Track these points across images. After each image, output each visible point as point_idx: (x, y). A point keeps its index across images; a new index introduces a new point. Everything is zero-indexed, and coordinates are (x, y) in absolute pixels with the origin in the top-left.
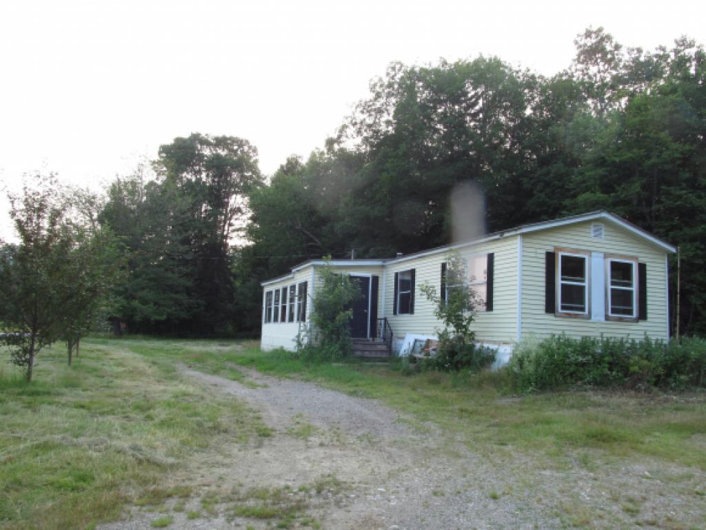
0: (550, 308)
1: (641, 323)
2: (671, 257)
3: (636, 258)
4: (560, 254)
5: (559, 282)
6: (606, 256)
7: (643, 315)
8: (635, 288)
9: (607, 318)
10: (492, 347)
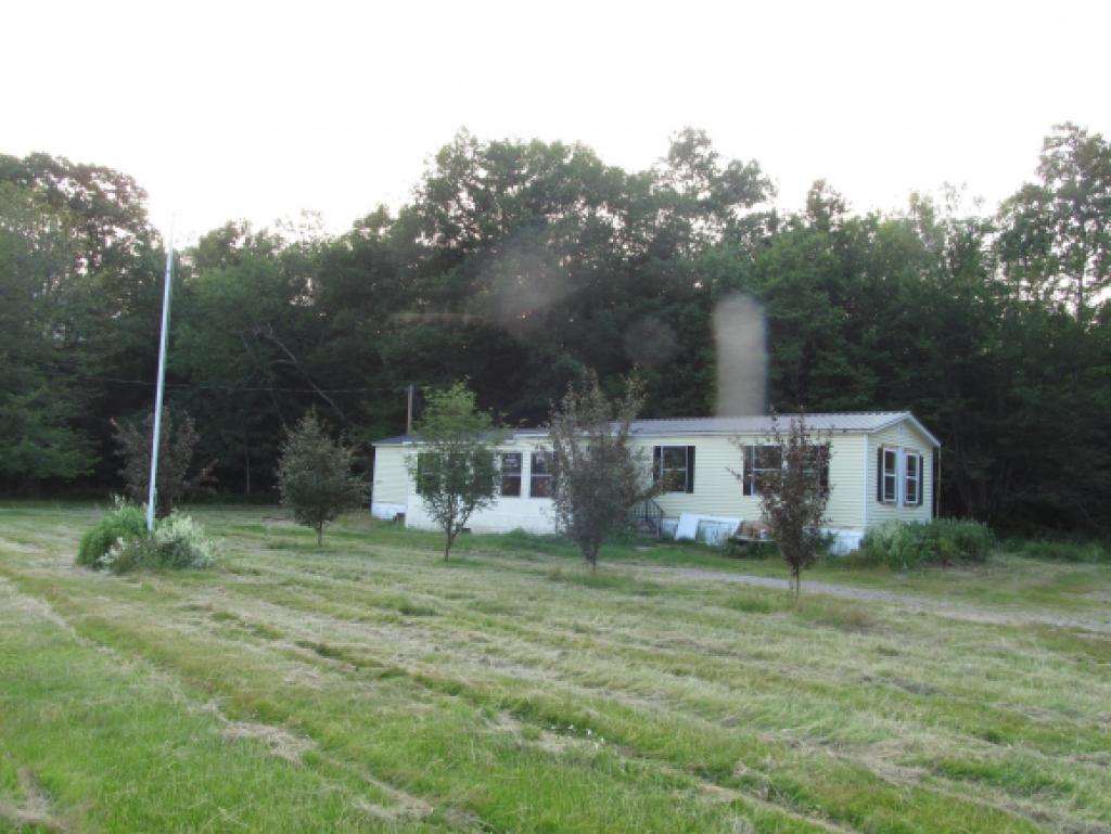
0: (879, 498)
1: (920, 508)
2: (935, 450)
3: (917, 452)
4: (885, 450)
5: (884, 474)
6: (906, 450)
7: (921, 503)
8: (917, 478)
9: (905, 505)
10: (833, 532)
